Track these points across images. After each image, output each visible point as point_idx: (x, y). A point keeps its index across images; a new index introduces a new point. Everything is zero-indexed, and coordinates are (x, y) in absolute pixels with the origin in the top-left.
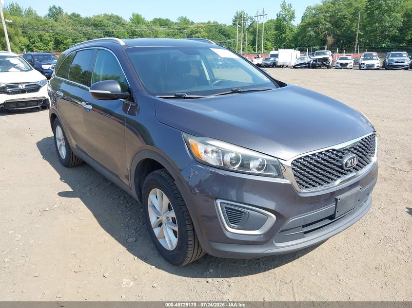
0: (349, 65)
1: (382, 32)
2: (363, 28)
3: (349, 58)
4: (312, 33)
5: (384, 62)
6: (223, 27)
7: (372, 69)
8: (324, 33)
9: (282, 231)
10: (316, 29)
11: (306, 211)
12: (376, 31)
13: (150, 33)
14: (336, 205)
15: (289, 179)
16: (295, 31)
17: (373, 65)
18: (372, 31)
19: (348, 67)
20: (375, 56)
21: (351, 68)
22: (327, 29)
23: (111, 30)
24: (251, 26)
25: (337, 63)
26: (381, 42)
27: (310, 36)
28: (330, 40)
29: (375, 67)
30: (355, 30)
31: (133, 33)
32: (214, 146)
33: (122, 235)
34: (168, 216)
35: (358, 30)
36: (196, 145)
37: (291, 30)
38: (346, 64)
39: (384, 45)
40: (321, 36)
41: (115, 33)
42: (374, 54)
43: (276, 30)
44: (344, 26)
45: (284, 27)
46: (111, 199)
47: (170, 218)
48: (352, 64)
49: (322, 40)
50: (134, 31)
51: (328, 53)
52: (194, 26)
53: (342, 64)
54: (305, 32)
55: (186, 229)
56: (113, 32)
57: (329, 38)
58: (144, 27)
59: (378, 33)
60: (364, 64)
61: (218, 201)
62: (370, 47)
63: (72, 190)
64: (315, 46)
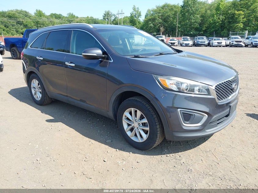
0: (176, 44)
1: (190, 25)
2: (180, 23)
3: (175, 40)
4: (152, 25)
5: (194, 42)
6: (97, 20)
7: (188, 46)
8: (158, 25)
9: (210, 123)
10: (153, 23)
11: (220, 112)
12: (187, 24)
13: (49, 23)
14: (230, 109)
15: (214, 96)
16: (142, 23)
17: (189, 44)
18: (185, 25)
19: (175, 45)
20: (189, 39)
21: (177, 46)
22: (160, 23)
23: (21, 20)
24: (114, 20)
25: (169, 43)
26: (190, 31)
27: (151, 27)
28: (162, 29)
29: (190, 45)
30: (175, 24)
31: (37, 23)
32: (175, 80)
33: (101, 139)
34: (139, 123)
35: (178, 24)
36: (164, 81)
37: (139, 23)
38: (174, 43)
39: (191, 33)
40: (157, 27)
41: (24, 22)
42: (188, 37)
43: (130, 23)
44: (169, 22)
45: (135, 21)
46: (82, 121)
47: (141, 124)
48: (177, 43)
49: (157, 29)
50: (38, 21)
51: (163, 37)
52: (78, 19)
53: (171, 43)
54: (147, 24)
55: (156, 127)
56: (22, 22)
57: (162, 28)
58: (44, 19)
59: (188, 26)
60: (184, 43)
61: (179, 110)
62: (184, 34)
63: (53, 118)
64: (154, 33)
